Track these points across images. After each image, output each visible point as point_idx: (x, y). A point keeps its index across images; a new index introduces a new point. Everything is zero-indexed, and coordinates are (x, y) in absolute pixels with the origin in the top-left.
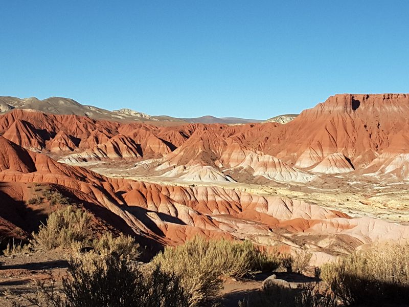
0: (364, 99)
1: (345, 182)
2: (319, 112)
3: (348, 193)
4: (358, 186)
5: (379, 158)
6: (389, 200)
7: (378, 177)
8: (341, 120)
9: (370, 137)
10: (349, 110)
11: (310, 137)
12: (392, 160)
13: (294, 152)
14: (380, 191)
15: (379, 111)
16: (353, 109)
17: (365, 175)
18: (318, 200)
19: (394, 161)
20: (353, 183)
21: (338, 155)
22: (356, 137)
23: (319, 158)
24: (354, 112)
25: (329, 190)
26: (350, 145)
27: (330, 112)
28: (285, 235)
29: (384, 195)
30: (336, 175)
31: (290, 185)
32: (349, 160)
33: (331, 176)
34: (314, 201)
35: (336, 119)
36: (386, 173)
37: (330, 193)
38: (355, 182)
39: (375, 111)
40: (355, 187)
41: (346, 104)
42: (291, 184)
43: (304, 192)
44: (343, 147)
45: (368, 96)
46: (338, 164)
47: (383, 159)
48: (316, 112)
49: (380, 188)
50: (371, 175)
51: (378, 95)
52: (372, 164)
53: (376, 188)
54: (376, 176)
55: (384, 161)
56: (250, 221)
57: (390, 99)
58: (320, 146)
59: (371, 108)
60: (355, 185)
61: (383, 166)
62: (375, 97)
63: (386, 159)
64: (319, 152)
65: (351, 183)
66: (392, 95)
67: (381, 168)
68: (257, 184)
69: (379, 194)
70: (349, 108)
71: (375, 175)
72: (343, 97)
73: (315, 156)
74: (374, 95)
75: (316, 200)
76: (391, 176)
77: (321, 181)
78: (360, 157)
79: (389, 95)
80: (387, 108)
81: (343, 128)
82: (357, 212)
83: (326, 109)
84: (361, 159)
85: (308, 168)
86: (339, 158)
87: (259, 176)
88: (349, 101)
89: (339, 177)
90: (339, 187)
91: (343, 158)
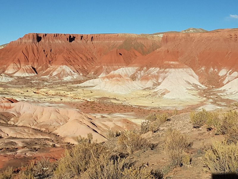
0: (44, 36)
1: (30, 81)
2: (20, 43)
3: (29, 87)
4: (36, 83)
5: (50, 68)
6: (49, 90)
8: (31, 47)
9: (46, 57)
10: (35, 42)
11: (14, 56)
12: (56, 68)
13: (4, 65)
14: (47, 85)
15: (51, 42)
16: (37, 41)
17: (42, 77)
19: (57, 69)
21: (29, 67)
22: (39, 56)
23: (19, 68)
24: (38, 43)
25: (19, 86)
26: (36, 61)
27: (25, 43)
29: (48, 88)
30: (26, 77)
32: (34, 69)
33: (23, 78)
35: (28, 47)
36: (53, 75)
37: (18, 88)
38: (35, 81)
39: (49, 43)
40: (34, 84)
41: (34, 38)
43: (4, 87)
44: (32, 62)
45: (46, 35)
46: (28, 71)
47: (52, 68)
48: (18, 43)
49: (47, 84)
50: (45, 77)
51: (51, 34)
52: (46, 71)
53: (45, 84)
54: (47, 78)
55: (52, 70)
57: (58, 36)
58: (19, 61)
59: (47, 41)
61: (52, 72)
62: (49, 35)
63: (53, 68)
64: (18, 65)
65: (33, 82)
66: (58, 34)
67: (50, 73)
69: (45, 87)
70: (36, 41)
72: (32, 34)
73: (16, 67)
74: (49, 34)
75: (8, 92)
76: (55, 77)
77: (15, 81)
78: (41, 67)
79: (57, 34)
80: (56, 41)
81: (32, 51)
82: (29, 98)
83: (24, 41)
85: (12, 74)
86: (29, 68)
88: (35, 37)
89: (28, 78)
90: (25, 84)
91: (31, 68)
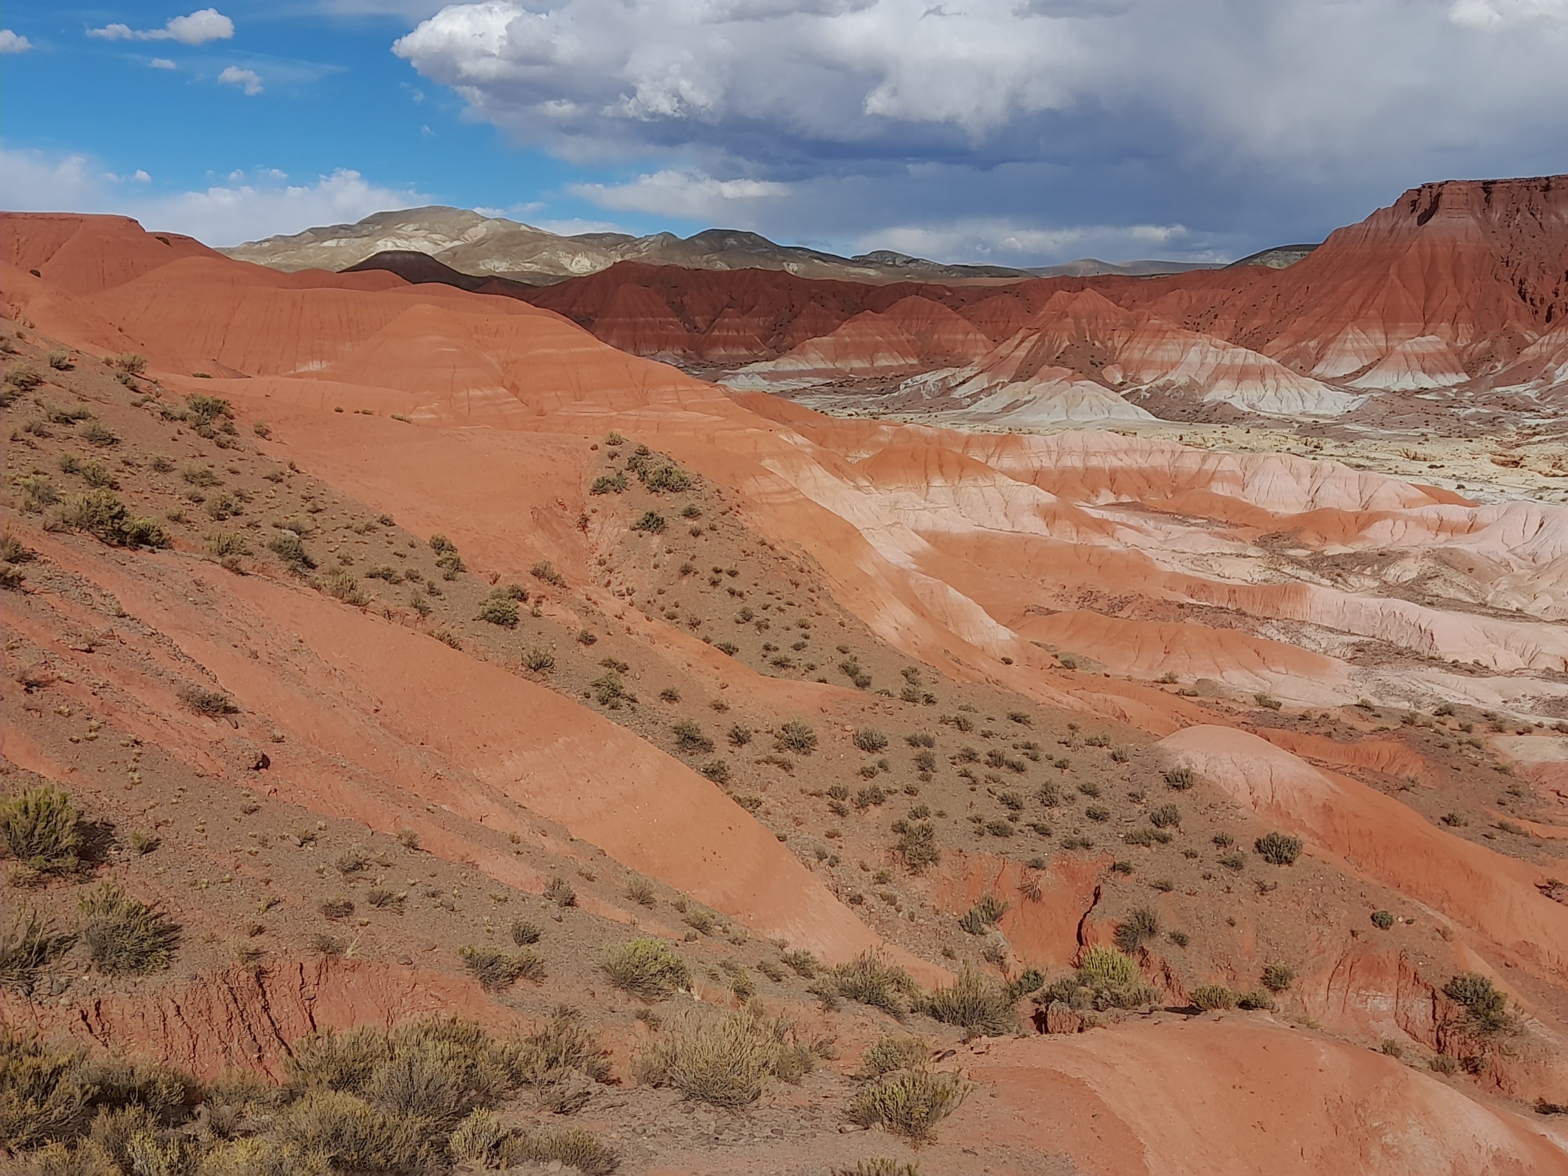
1: (1444, 411)
3: (1453, 439)
4: (1480, 418)
5: (1539, 346)
7: (1533, 394)
13: (1309, 338)
14: (1543, 429)
17: (1499, 389)
18: (1374, 458)
20: (1468, 412)
21: (1429, 342)
23: (1377, 350)
25: (1404, 432)
28: (1291, 552)
29: (1551, 440)
30: (1417, 393)
31: (1297, 422)
33: (1404, 394)
34: (1362, 462)
36: (1555, 383)
37: (1406, 439)
38: (1473, 410)
40: (1472, 423)
42: (1298, 419)
43: (1336, 438)
44: (1441, 321)
46: (1427, 365)
47: (1551, 348)
49: (1541, 421)
50: (1513, 389)
52: (1517, 361)
53: (1530, 422)
54: (1527, 393)
55: (1554, 353)
56: (1195, 518)
58: (1380, 320)
60: (1472, 417)
61: (1548, 365)
63: (1559, 348)
64: (1377, 336)
65: (1462, 413)
67: (1544, 370)
68: (1210, 422)
69: (1537, 438)
71: (1526, 391)
73: (1365, 345)
75: (1368, 458)
77: (1382, 409)
78: (1485, 344)
82: (1480, 486)
84: (1488, 351)
85: (1345, 376)
86: (1430, 349)
87: (1215, 400)
89: (1427, 397)
90: (1427, 423)
